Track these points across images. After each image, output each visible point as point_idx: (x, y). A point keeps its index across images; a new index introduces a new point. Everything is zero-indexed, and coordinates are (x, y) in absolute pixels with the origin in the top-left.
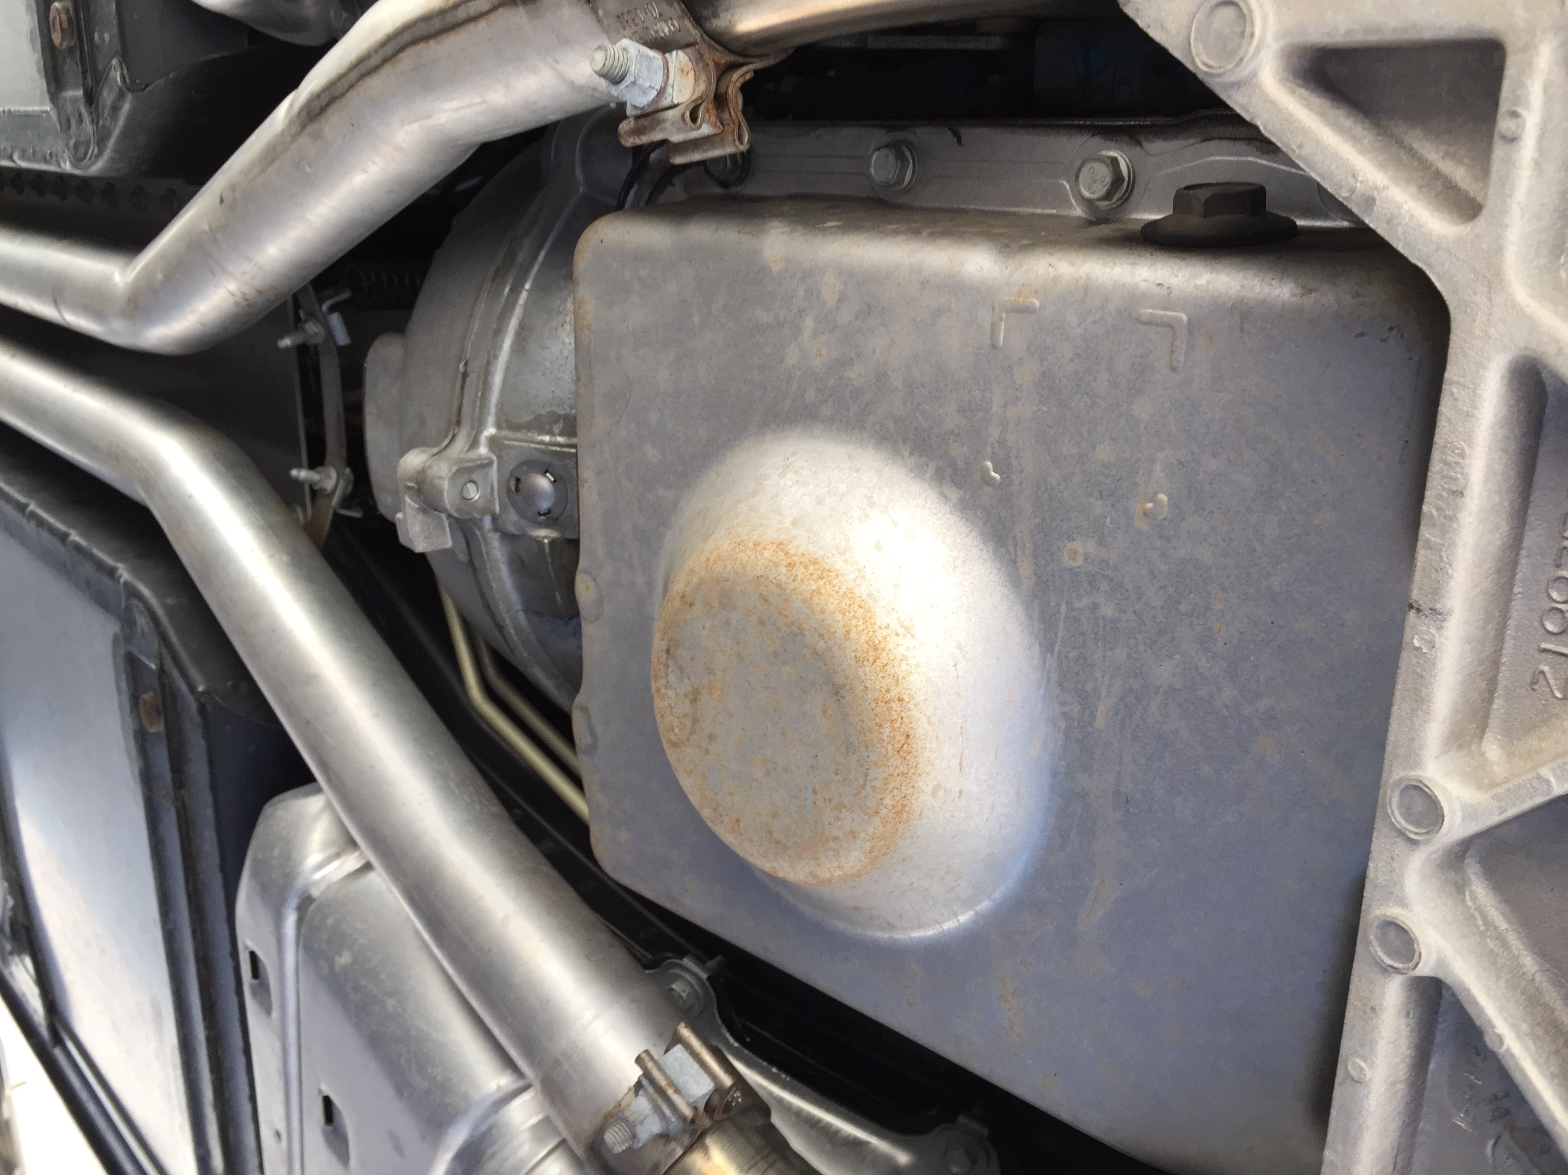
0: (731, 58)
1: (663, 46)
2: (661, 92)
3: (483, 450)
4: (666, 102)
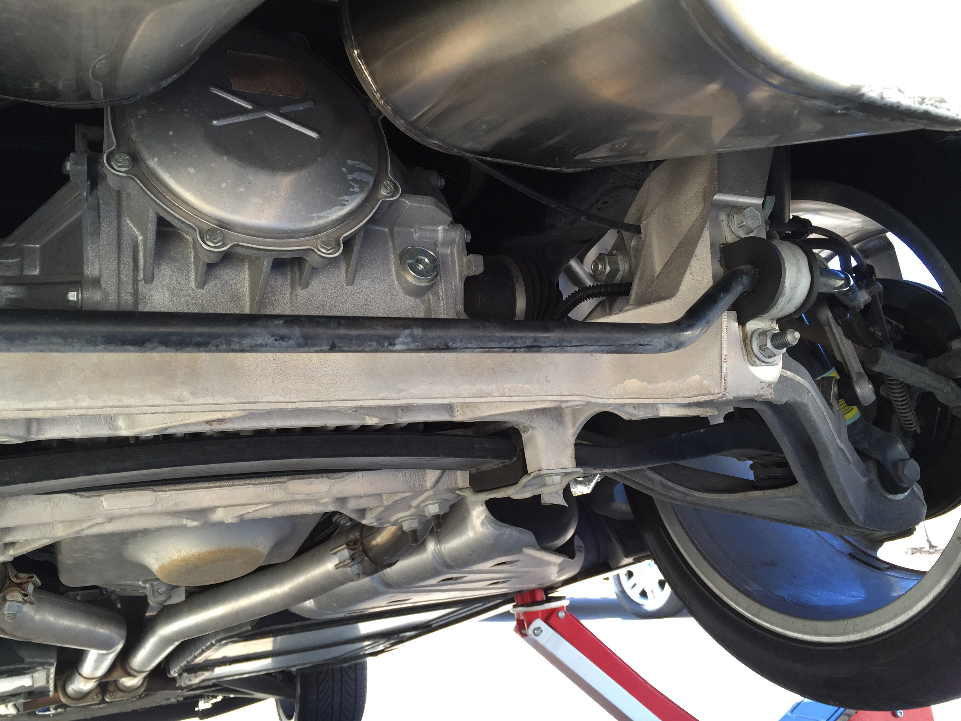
1: (5, 600)
4: (22, 601)
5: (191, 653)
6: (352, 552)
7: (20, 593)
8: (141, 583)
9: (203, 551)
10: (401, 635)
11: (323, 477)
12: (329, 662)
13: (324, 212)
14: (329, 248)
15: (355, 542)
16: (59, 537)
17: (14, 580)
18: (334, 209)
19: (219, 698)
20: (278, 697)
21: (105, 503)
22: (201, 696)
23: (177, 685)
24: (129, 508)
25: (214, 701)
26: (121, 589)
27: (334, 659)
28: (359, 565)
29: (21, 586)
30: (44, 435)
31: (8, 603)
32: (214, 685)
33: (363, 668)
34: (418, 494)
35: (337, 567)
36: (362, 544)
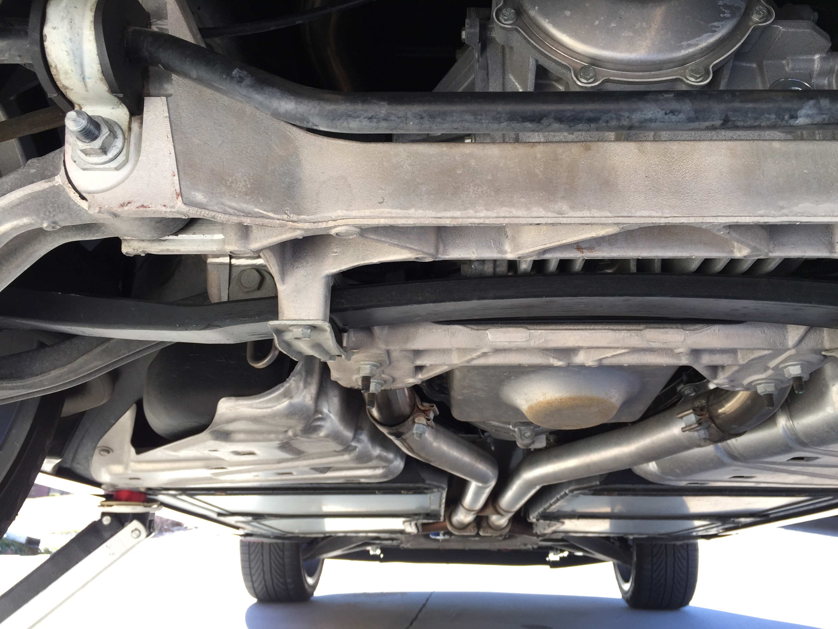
0: (416, 408)
1: (414, 422)
2: (424, 425)
3: (516, 429)
4: (426, 424)
5: (547, 501)
6: (700, 417)
7: (425, 417)
8: (511, 427)
9: (565, 396)
10: (737, 520)
11: (678, 328)
12: (662, 536)
13: (694, 40)
14: (698, 76)
15: (702, 409)
16: (454, 365)
17: (420, 407)
18: (705, 35)
19: (566, 554)
20: (616, 561)
21: (490, 336)
22: (551, 549)
23: (534, 531)
24: (508, 342)
25: (562, 555)
26: (496, 430)
27: (669, 534)
28: (706, 430)
29: (425, 412)
30: (448, 255)
31: (416, 425)
32: (562, 540)
33: (695, 549)
34: (777, 352)
35: (683, 430)
36: (708, 411)
